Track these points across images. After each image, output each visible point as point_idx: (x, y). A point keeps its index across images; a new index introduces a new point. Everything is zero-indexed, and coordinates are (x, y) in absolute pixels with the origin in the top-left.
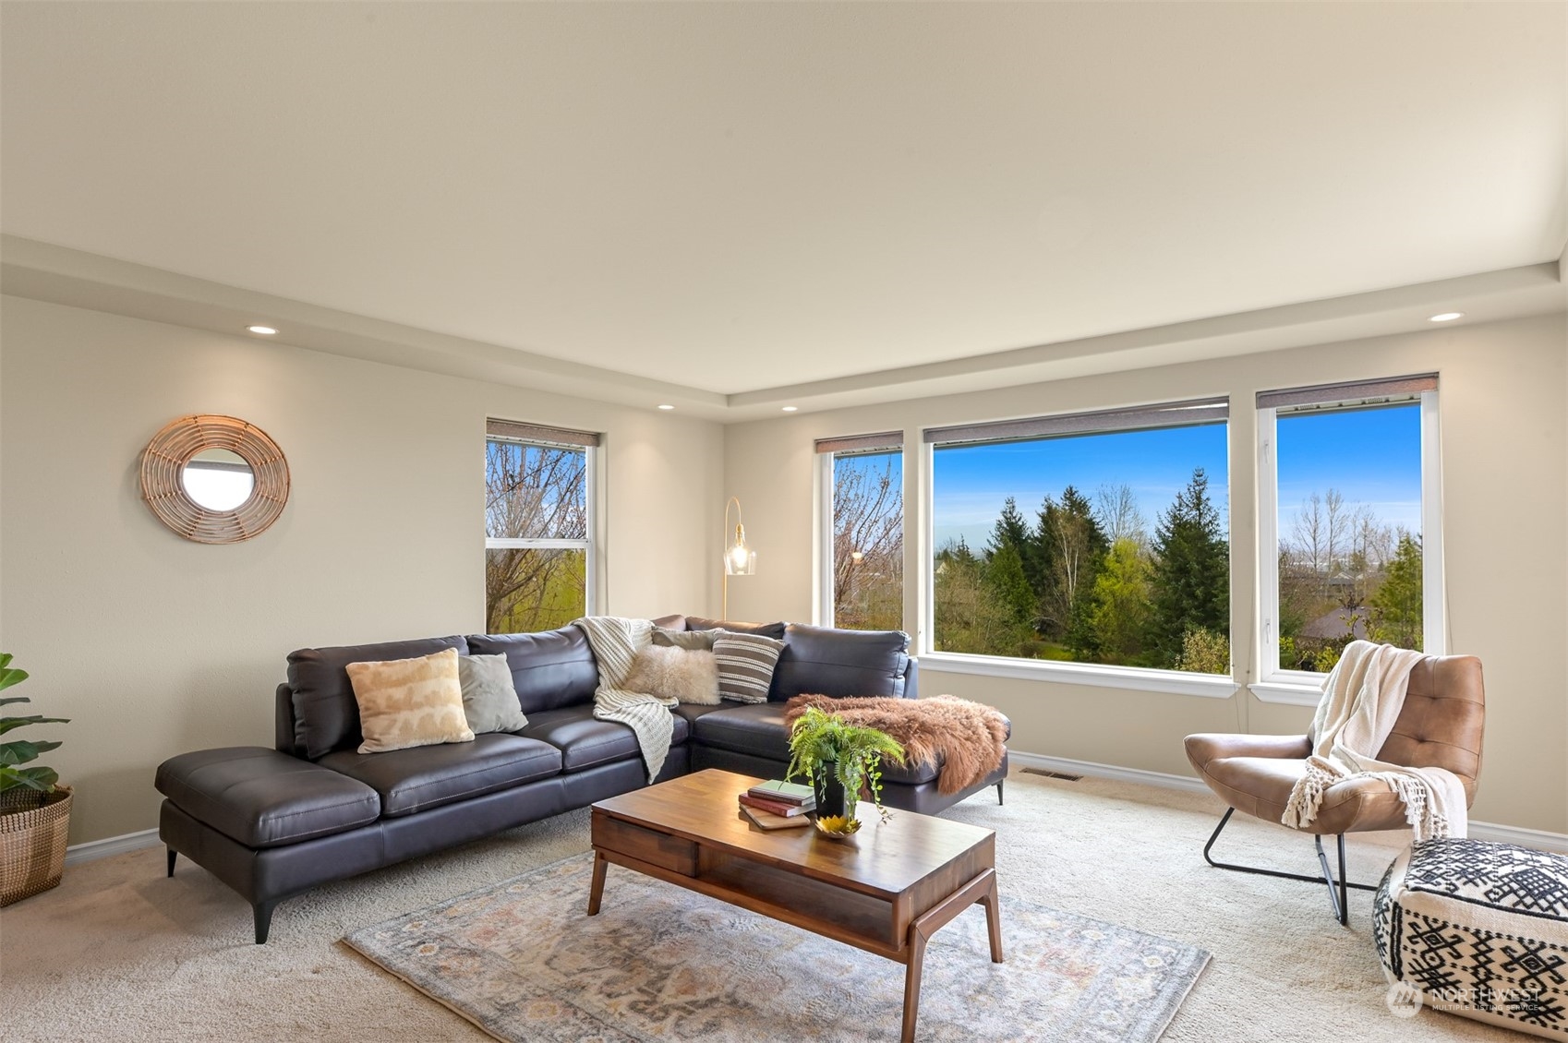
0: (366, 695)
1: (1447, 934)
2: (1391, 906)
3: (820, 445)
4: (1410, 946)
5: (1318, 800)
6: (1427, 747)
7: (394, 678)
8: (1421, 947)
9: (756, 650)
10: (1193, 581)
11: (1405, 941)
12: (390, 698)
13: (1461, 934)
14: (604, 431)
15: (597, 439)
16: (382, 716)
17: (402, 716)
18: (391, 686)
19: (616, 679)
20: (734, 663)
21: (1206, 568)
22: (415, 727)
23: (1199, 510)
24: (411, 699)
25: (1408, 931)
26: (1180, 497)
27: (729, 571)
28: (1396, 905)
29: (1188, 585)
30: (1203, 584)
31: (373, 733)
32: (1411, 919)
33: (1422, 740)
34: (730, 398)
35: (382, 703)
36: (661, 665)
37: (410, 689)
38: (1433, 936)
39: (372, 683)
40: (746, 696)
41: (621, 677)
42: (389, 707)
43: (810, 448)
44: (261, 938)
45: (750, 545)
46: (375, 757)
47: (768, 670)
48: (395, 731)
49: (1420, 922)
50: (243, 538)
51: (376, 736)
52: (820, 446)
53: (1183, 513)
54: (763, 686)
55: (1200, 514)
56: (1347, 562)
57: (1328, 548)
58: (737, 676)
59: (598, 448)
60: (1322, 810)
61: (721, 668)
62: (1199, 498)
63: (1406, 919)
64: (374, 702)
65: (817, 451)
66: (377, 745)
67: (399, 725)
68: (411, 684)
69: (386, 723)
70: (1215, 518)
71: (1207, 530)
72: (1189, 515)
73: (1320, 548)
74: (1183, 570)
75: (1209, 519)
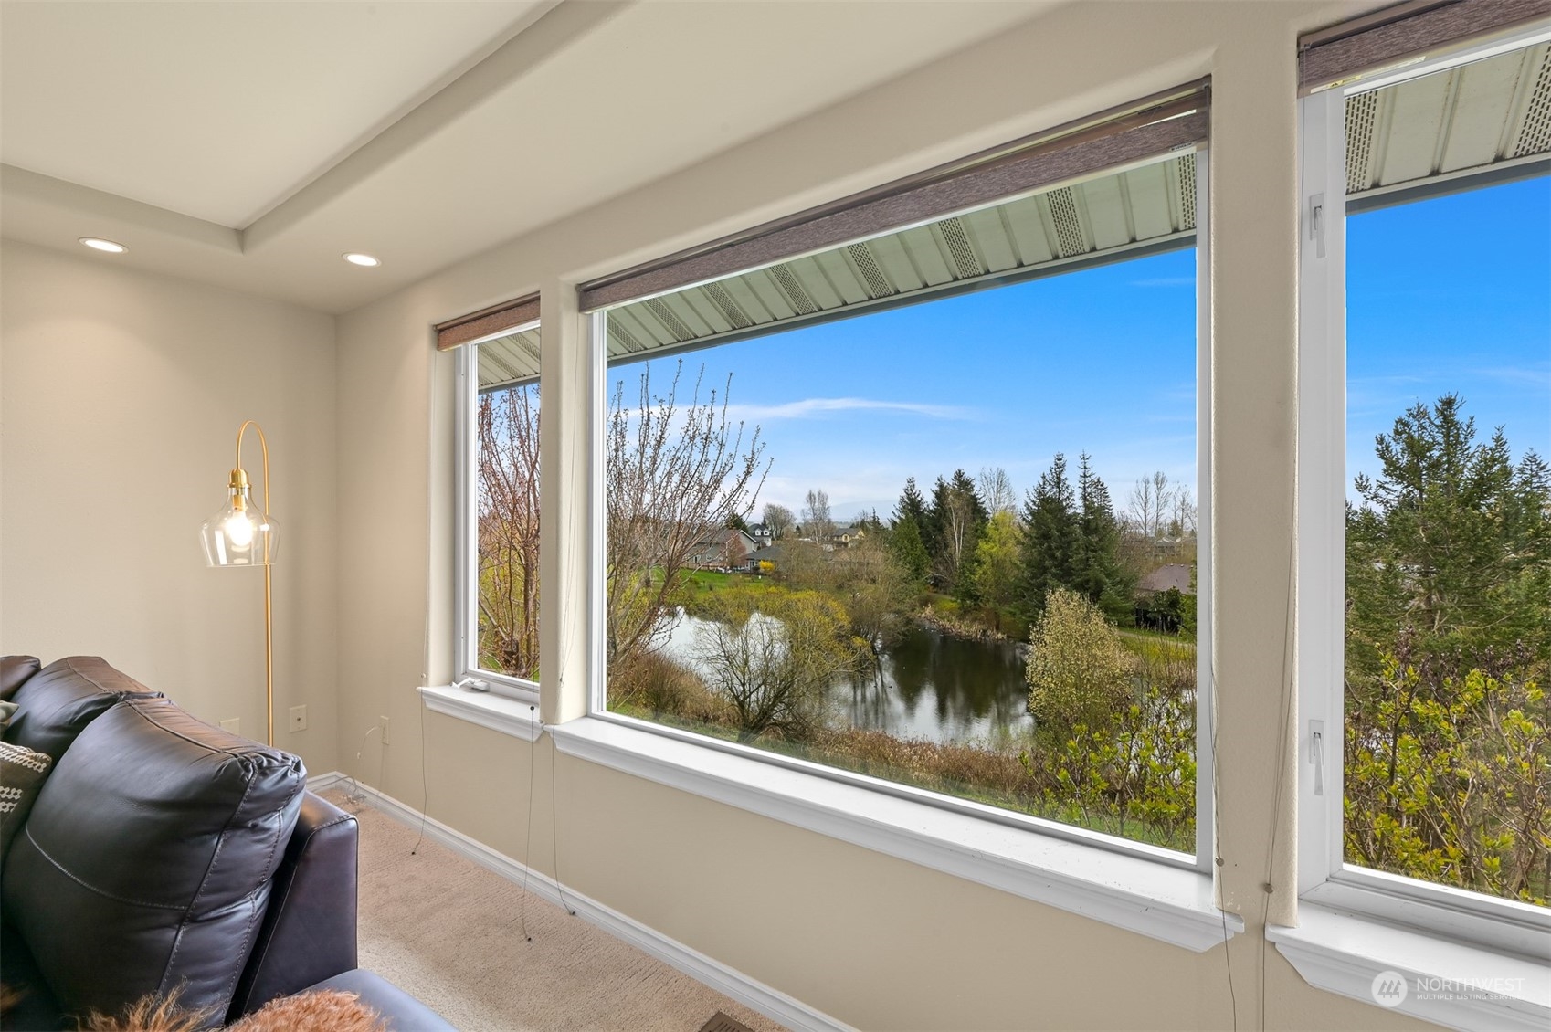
10: (1053, 545)
21: (1063, 534)
23: (1059, 487)
26: (1044, 477)
29: (1050, 548)
30: (1061, 547)
53: (1046, 490)
55: (1060, 491)
57: (1155, 519)
62: (1059, 478)
65: (439, 346)
71: (1064, 504)
72: (1051, 492)
73: (1148, 517)
74: (1046, 536)
75: (1066, 494)
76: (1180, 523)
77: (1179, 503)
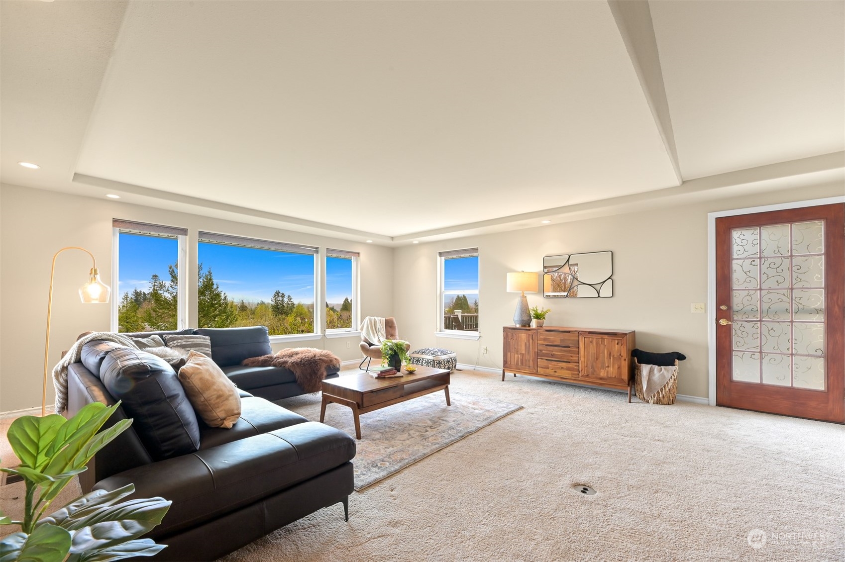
3: (116, 221)
6: (393, 337)
9: (204, 343)
25: (436, 364)
27: (83, 302)
33: (391, 336)
43: (110, 223)
47: (209, 351)
52: (115, 224)
63: (435, 362)
65: (113, 226)
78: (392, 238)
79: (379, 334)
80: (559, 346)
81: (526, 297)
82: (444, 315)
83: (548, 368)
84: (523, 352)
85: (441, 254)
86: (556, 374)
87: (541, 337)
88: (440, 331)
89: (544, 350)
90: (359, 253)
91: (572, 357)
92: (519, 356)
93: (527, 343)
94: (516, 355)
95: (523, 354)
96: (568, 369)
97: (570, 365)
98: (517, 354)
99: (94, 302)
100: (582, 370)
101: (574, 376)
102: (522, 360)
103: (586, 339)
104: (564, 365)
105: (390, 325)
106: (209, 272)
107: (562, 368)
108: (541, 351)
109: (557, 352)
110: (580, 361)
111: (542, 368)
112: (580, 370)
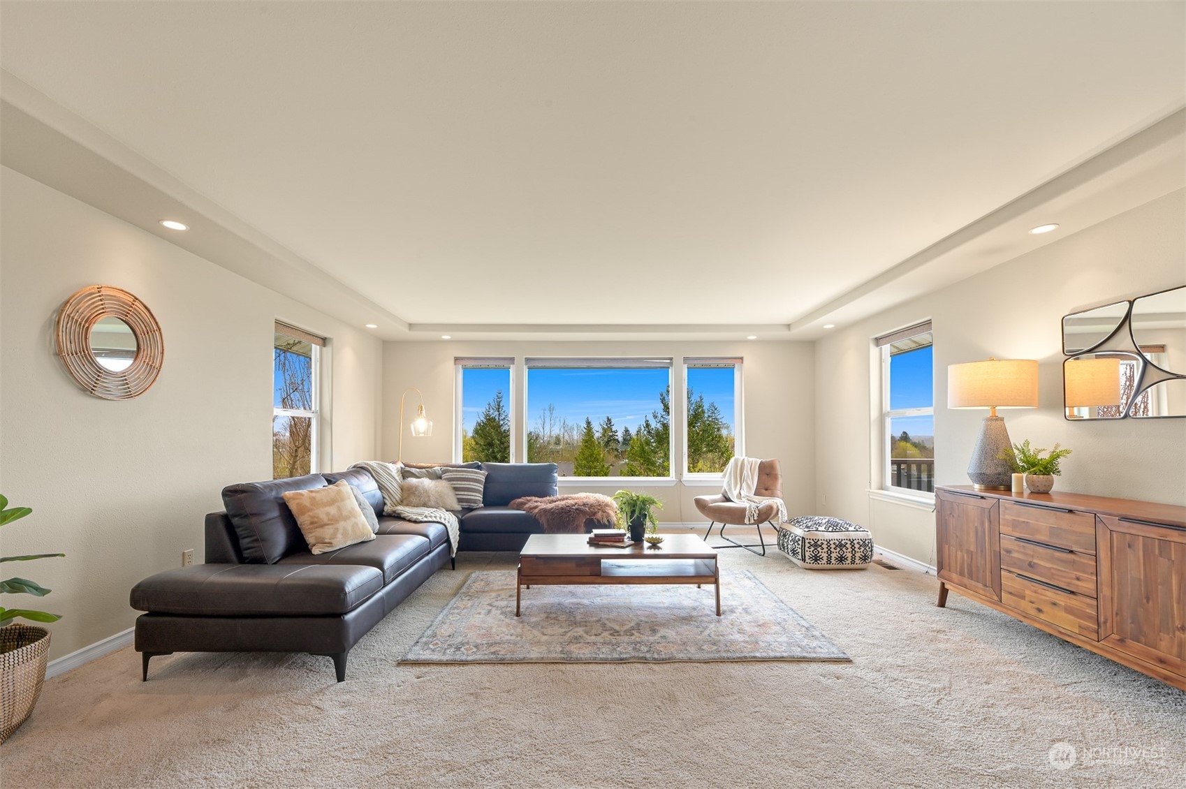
0: (310, 514)
1: (819, 543)
2: (801, 539)
3: (456, 359)
4: (808, 550)
5: (757, 512)
6: (769, 491)
7: (325, 500)
8: (813, 549)
9: (474, 477)
10: (496, 450)
11: (807, 549)
12: (328, 514)
13: (823, 542)
14: (332, 337)
15: (324, 341)
16: (327, 527)
17: (341, 524)
18: (325, 506)
19: (394, 500)
20: (463, 486)
21: (502, 443)
22: (350, 533)
23: (499, 411)
24: (342, 514)
25: (807, 545)
26: (489, 404)
27: (414, 435)
28: (803, 538)
29: (493, 452)
30: (500, 451)
31: (324, 539)
32: (809, 541)
33: (766, 490)
34: (411, 326)
35: (325, 519)
36: (424, 489)
37: (338, 507)
38: (816, 545)
39: (312, 505)
40: (473, 504)
41: (398, 499)
42: (329, 520)
43: (452, 362)
44: (340, 677)
45: (428, 418)
46: (325, 555)
47: (481, 487)
48: (339, 536)
49: (811, 541)
50: (129, 395)
51: (327, 541)
52: (457, 362)
53: (491, 413)
54: (479, 497)
55: (499, 414)
56: (553, 441)
57: (549, 433)
58: (466, 493)
59: (324, 349)
60: (759, 515)
61: (456, 489)
62: (499, 405)
63: (807, 541)
64: (318, 517)
65: (455, 364)
66: (328, 547)
67: (341, 531)
68: (336, 504)
69: (332, 531)
70: (506, 416)
71: (502, 422)
72: (494, 414)
73: (545, 432)
74: (490, 445)
75: (503, 416)
76: (562, 436)
77: (562, 424)
78: (788, 326)
79: (744, 485)
80: (1047, 545)
81: (1002, 419)
82: (890, 459)
83: (1023, 597)
84: (973, 548)
85: (878, 341)
86: (1042, 616)
87: (1007, 517)
88: (882, 488)
89: (1017, 551)
90: (742, 358)
91: (1078, 579)
92: (965, 555)
93: (980, 529)
94: (959, 553)
95: (972, 552)
96: (1069, 610)
97: (1074, 602)
98: (961, 551)
99: (421, 435)
100: (1105, 622)
101: (1085, 633)
102: (970, 566)
103: (1115, 535)
104: (1062, 599)
105: (768, 471)
106: (701, 397)
107: (1055, 604)
108: (1009, 552)
109: (1044, 560)
110: (1101, 596)
111: (1011, 593)
112: (1102, 619)
